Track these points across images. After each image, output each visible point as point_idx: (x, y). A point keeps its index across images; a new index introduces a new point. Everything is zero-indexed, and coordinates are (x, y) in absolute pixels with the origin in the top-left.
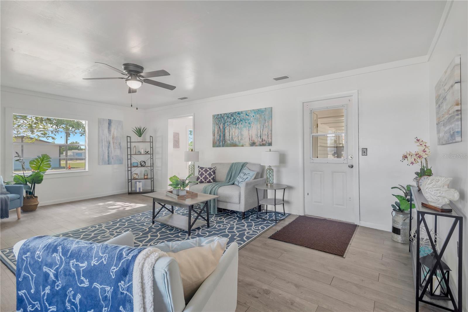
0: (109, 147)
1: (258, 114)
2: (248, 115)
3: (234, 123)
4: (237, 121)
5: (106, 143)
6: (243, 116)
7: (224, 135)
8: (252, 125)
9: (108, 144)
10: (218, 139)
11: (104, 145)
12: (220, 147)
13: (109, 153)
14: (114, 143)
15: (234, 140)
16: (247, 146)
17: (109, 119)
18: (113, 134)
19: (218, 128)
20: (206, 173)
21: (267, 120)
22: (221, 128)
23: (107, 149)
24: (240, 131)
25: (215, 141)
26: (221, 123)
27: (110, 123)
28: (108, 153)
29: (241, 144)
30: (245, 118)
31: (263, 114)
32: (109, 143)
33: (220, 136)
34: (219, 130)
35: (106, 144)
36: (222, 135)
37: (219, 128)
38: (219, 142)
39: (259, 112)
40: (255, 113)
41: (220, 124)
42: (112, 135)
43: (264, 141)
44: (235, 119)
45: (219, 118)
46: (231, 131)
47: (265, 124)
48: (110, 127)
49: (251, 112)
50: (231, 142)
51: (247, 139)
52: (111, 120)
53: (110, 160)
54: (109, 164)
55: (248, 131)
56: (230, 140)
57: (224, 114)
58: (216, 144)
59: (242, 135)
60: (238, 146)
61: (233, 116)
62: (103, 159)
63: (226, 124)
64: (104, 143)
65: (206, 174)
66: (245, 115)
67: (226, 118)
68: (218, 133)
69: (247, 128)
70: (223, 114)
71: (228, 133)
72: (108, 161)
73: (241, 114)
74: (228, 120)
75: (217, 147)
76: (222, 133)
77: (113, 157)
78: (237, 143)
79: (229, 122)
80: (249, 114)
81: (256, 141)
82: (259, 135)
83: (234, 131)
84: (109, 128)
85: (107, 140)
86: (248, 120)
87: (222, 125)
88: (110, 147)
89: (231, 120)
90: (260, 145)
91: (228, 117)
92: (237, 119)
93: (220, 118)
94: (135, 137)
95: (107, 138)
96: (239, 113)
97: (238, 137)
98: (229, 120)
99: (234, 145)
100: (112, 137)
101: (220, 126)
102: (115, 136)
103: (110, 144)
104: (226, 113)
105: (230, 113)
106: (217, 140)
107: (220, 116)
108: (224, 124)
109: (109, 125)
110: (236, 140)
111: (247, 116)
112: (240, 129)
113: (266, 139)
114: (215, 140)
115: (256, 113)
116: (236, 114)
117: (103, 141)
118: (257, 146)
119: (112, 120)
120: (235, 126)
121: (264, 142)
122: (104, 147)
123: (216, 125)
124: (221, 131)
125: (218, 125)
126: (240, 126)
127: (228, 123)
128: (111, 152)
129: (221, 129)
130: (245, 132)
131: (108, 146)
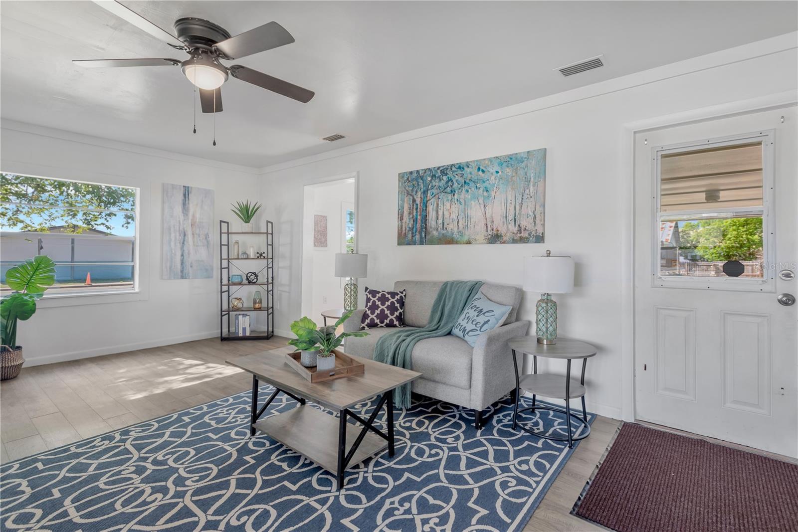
0: (183, 243)
1: (507, 166)
2: (483, 171)
3: (449, 190)
4: (456, 185)
5: (178, 234)
6: (471, 173)
7: (425, 219)
8: (493, 194)
9: (182, 235)
10: (410, 226)
11: (173, 239)
12: (415, 245)
13: (184, 255)
14: (195, 236)
15: (449, 230)
16: (479, 244)
17: (184, 186)
18: (194, 216)
19: (411, 202)
20: (383, 304)
21: (532, 180)
22: (418, 201)
23: (179, 246)
24: (462, 207)
25: (404, 232)
26: (417, 192)
27: (187, 193)
28: (182, 255)
29: (465, 238)
30: (475, 178)
31: (523, 165)
32: (185, 235)
33: (415, 221)
34: (413, 205)
35: (178, 237)
36: (419, 217)
37: (413, 202)
38: (413, 233)
39: (511, 161)
40: (501, 164)
41: (414, 193)
42: (190, 217)
43: (525, 230)
44: (450, 180)
45: (413, 180)
46: (442, 209)
47: (527, 191)
48: (187, 202)
49: (491, 162)
50: (441, 235)
51: (481, 228)
52: (188, 187)
53: (185, 268)
54: (182, 277)
55: (482, 206)
56: (437, 229)
57: (425, 171)
58: (404, 239)
59: (467, 217)
60: (457, 243)
61: (446, 174)
62: (170, 268)
63: (429, 192)
64: (173, 235)
65: (384, 307)
66: (476, 171)
67: (429, 179)
68: (410, 213)
69: (481, 201)
70: (422, 170)
71: (434, 213)
72: (182, 271)
73: (466, 169)
74: (434, 184)
75: (407, 245)
76: (418, 214)
77: (191, 263)
78: (456, 236)
79: (437, 189)
80: (485, 167)
81: (503, 230)
82: (511, 217)
83: (448, 207)
84: (184, 204)
85: (179, 228)
86: (484, 182)
87: (419, 196)
88: (185, 243)
89: (442, 183)
90: (514, 241)
91: (433, 176)
92: (457, 181)
93: (416, 179)
94: (237, 224)
95: (180, 223)
96: (460, 168)
97: (458, 222)
98: (436, 183)
99: (448, 240)
100: (190, 221)
101: (415, 197)
102: (198, 220)
103: (186, 238)
104: (429, 169)
105: (439, 168)
106: (407, 229)
107: (415, 175)
108: (425, 192)
109: (185, 197)
110: (452, 227)
111: (480, 173)
112: (463, 204)
113: (530, 227)
114: (404, 229)
115: (505, 164)
116: (454, 169)
117: (172, 230)
118: (504, 243)
119: (191, 188)
120: (450, 196)
121: (525, 234)
122: (172, 244)
123: (406, 195)
124: (417, 209)
125: (411, 195)
126: (462, 196)
127: (434, 191)
128: (189, 254)
129: (417, 205)
130: (476, 212)
131: (182, 240)
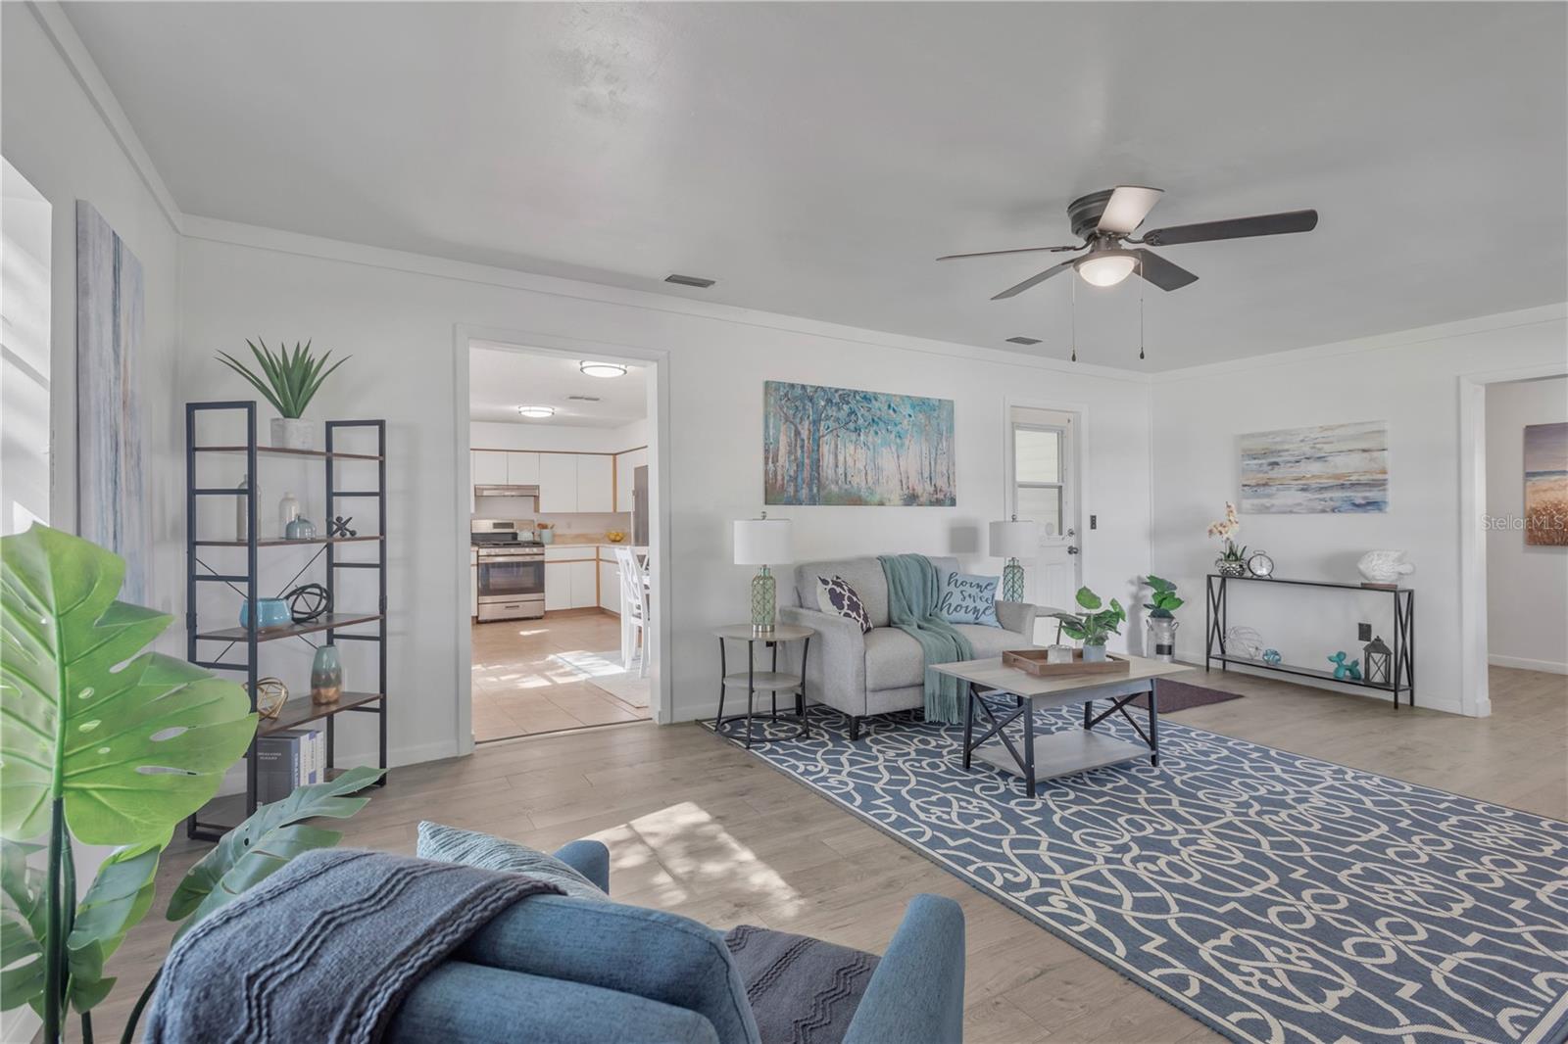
1: (921, 412)
2: (894, 410)
3: (851, 426)
4: (861, 421)
6: (880, 410)
7: (816, 464)
8: (906, 442)
10: (792, 473)
12: (801, 504)
15: (855, 485)
16: (894, 505)
19: (793, 435)
21: (944, 433)
22: (805, 434)
24: (870, 453)
25: (779, 482)
26: (802, 419)
29: (877, 498)
30: (885, 418)
31: (935, 414)
33: (800, 466)
34: (796, 440)
36: (806, 461)
37: (795, 435)
38: (796, 486)
39: (922, 405)
40: (913, 407)
41: (798, 420)
43: (941, 490)
44: (852, 412)
45: (796, 398)
46: (843, 452)
47: (940, 446)
49: (903, 400)
50: (843, 491)
51: (894, 484)
55: (895, 456)
56: (837, 483)
57: (817, 389)
58: (774, 494)
59: (878, 469)
60: (866, 504)
61: (848, 403)
63: (822, 423)
66: (886, 408)
67: (823, 403)
68: (790, 453)
69: (894, 449)
70: (811, 386)
71: (832, 457)
73: (874, 402)
74: (830, 413)
75: (786, 504)
76: (806, 455)
78: (864, 493)
79: (834, 421)
80: (897, 406)
81: (919, 490)
82: (926, 475)
83: (852, 452)
86: (896, 425)
87: (806, 427)
89: (843, 415)
90: (932, 504)
91: (829, 401)
92: (862, 416)
93: (801, 398)
96: (867, 398)
97: (866, 474)
98: (832, 411)
99: (855, 500)
101: (800, 427)
104: (822, 388)
105: (837, 391)
106: (787, 478)
107: (799, 391)
108: (816, 423)
110: (858, 481)
111: (891, 411)
112: (872, 450)
113: (945, 488)
114: (779, 478)
115: (917, 408)
116: (858, 397)
118: (921, 505)
120: (854, 436)
121: (940, 496)
124: (802, 447)
125: (791, 422)
126: (870, 439)
127: (830, 423)
129: (803, 440)
130: (887, 461)
